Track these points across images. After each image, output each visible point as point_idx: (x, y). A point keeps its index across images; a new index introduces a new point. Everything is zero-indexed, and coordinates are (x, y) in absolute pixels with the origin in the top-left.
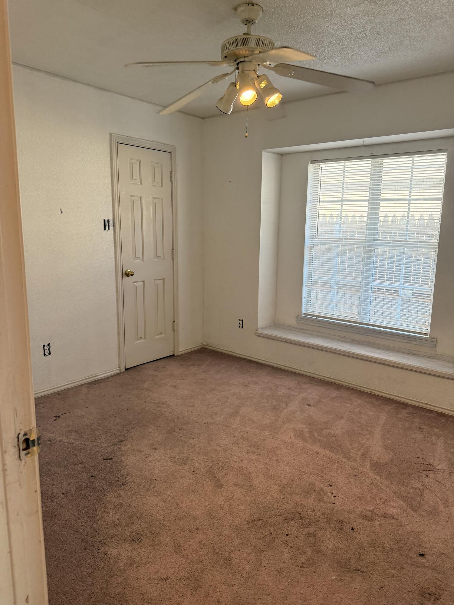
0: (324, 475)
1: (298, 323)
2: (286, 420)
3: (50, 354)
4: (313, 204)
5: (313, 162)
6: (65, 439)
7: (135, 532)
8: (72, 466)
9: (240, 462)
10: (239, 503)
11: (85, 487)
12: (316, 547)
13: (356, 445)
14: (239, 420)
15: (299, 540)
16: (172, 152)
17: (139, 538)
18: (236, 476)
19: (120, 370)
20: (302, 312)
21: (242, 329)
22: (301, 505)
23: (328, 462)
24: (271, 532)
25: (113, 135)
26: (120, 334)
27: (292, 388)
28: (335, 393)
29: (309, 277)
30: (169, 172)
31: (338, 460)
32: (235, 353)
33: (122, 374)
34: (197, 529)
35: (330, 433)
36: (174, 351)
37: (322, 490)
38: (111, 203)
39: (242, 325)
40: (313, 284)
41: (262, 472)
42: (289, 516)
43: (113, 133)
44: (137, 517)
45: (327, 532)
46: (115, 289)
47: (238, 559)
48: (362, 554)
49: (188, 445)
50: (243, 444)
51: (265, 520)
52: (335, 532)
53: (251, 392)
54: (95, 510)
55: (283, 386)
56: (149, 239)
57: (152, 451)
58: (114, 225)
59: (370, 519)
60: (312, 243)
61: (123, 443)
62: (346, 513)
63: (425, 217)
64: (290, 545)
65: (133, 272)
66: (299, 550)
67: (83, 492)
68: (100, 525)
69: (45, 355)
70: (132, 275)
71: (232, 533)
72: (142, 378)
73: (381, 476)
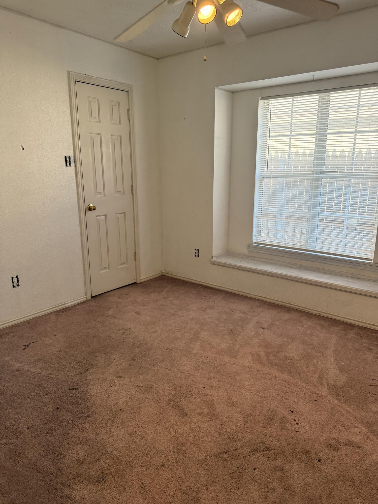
0: (284, 401)
1: (249, 251)
2: (243, 344)
3: (18, 285)
4: (263, 139)
5: (263, 98)
6: (33, 369)
7: (100, 471)
8: (38, 398)
9: (203, 389)
10: (204, 434)
11: (51, 420)
12: (285, 483)
13: (312, 368)
14: (198, 345)
15: (266, 475)
16: (128, 91)
17: (104, 477)
18: (199, 404)
19: (87, 298)
20: (253, 242)
21: (198, 258)
22: (266, 435)
23: (287, 386)
24: (238, 467)
25: (70, 72)
26: (85, 265)
27: (246, 312)
28: (287, 316)
29: (259, 209)
30: (127, 110)
31: (297, 384)
32: (192, 280)
33: (88, 302)
34: (163, 465)
35: (286, 355)
36: (136, 279)
37: (284, 417)
38: (72, 140)
39: (198, 254)
40: (263, 215)
41: (225, 399)
42: (255, 447)
43: (71, 71)
44: (102, 453)
45: (294, 464)
46: (78, 223)
47: (207, 499)
48: (333, 490)
49: (151, 372)
50: (204, 369)
51: (231, 453)
52: (302, 464)
53: (209, 316)
54: (59, 447)
55: (238, 310)
56: (109, 174)
57: (116, 379)
58: (75, 162)
59: (335, 448)
60: (262, 176)
61: (88, 372)
62: (310, 442)
63: (363, 151)
64: (258, 481)
65: (95, 207)
66: (268, 487)
67: (48, 426)
68: (65, 464)
69: (13, 286)
70: (94, 209)
71: (199, 468)
72: (107, 305)
73: (340, 400)
